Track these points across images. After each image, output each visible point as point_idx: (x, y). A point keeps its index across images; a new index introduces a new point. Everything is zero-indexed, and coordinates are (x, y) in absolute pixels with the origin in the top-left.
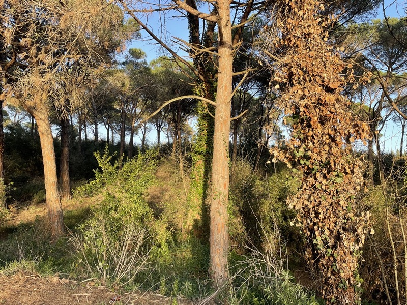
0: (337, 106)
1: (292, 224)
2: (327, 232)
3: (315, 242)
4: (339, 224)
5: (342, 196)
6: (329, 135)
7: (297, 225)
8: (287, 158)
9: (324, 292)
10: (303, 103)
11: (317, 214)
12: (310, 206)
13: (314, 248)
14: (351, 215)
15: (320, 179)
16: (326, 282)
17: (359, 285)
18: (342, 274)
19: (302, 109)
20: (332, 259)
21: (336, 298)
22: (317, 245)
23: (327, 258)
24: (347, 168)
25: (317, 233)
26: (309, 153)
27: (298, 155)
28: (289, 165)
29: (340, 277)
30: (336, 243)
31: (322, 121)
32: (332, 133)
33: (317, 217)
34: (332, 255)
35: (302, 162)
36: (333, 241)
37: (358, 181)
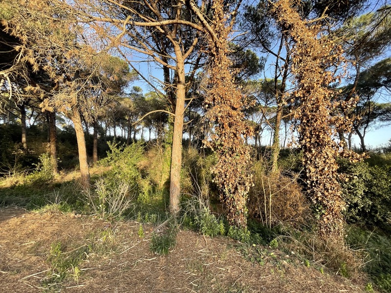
0: (237, 117)
1: (213, 181)
2: (231, 185)
3: (224, 190)
4: (237, 181)
5: (239, 166)
6: (233, 133)
7: (216, 182)
8: (212, 145)
9: (228, 217)
10: (220, 115)
11: (226, 175)
12: (223, 172)
13: (224, 194)
14: (243, 176)
15: (228, 156)
16: (229, 212)
17: (246, 213)
18: (237, 207)
19: (219, 119)
20: (233, 199)
21: (234, 220)
22: (225, 192)
23: (230, 199)
24: (242, 151)
25: (225, 186)
26: (223, 143)
27: (217, 144)
28: (213, 150)
29: (236, 209)
30: (235, 191)
31: (230, 125)
32: (235, 132)
33: (226, 177)
34: (233, 197)
35: (219, 148)
36: (233, 190)
37: (248, 158)
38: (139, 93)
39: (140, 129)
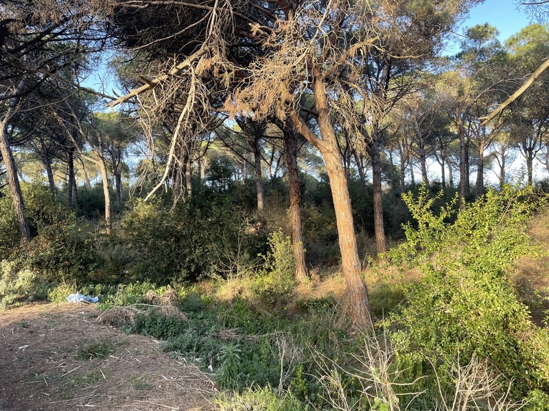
38: (486, 44)
39: (494, 155)
